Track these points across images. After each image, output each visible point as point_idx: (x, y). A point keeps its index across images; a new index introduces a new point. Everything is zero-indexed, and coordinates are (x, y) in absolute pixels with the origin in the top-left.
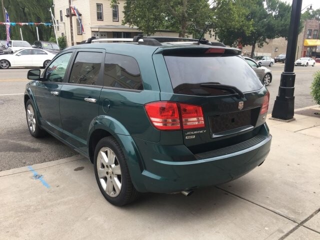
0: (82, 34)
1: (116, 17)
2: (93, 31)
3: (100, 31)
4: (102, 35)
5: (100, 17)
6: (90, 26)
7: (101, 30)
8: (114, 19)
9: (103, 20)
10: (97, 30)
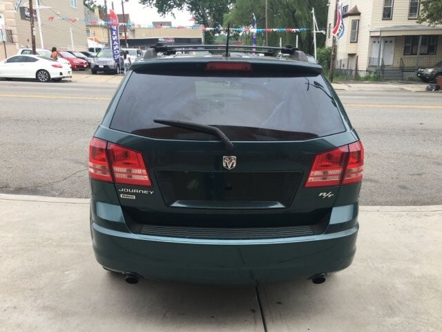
0: (356, 42)
1: (416, 12)
2: (372, 37)
3: (382, 35)
4: (386, 42)
5: (387, 14)
6: (370, 29)
7: (384, 34)
8: (410, 15)
9: (391, 19)
10: (378, 34)
